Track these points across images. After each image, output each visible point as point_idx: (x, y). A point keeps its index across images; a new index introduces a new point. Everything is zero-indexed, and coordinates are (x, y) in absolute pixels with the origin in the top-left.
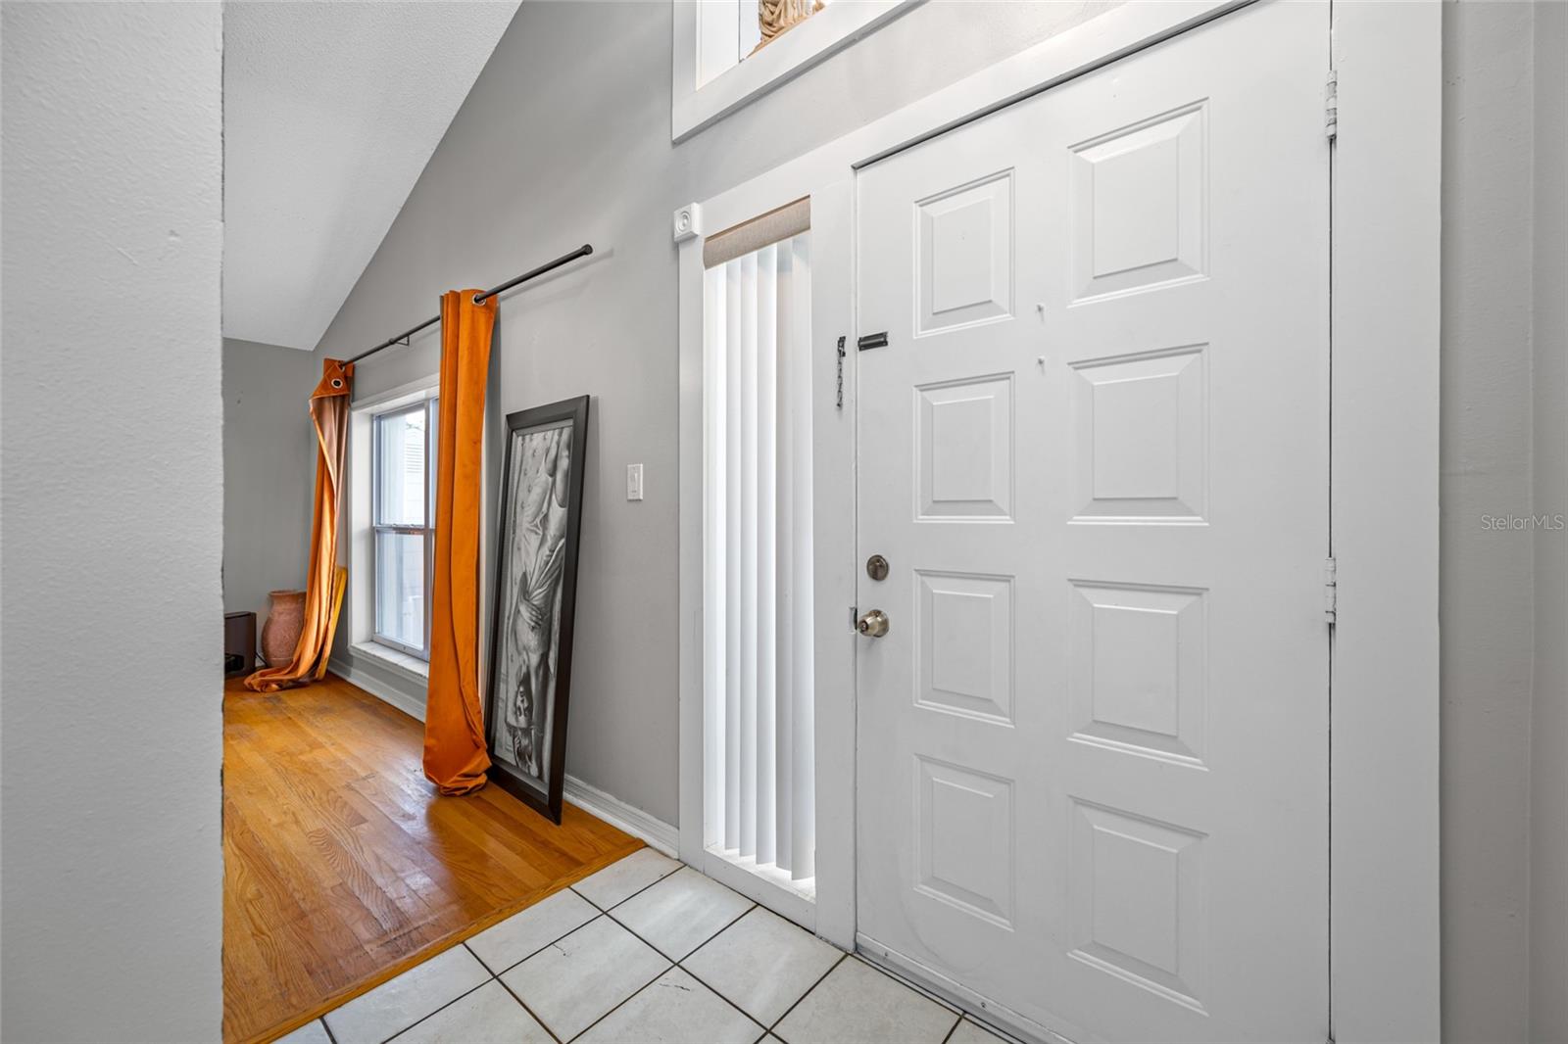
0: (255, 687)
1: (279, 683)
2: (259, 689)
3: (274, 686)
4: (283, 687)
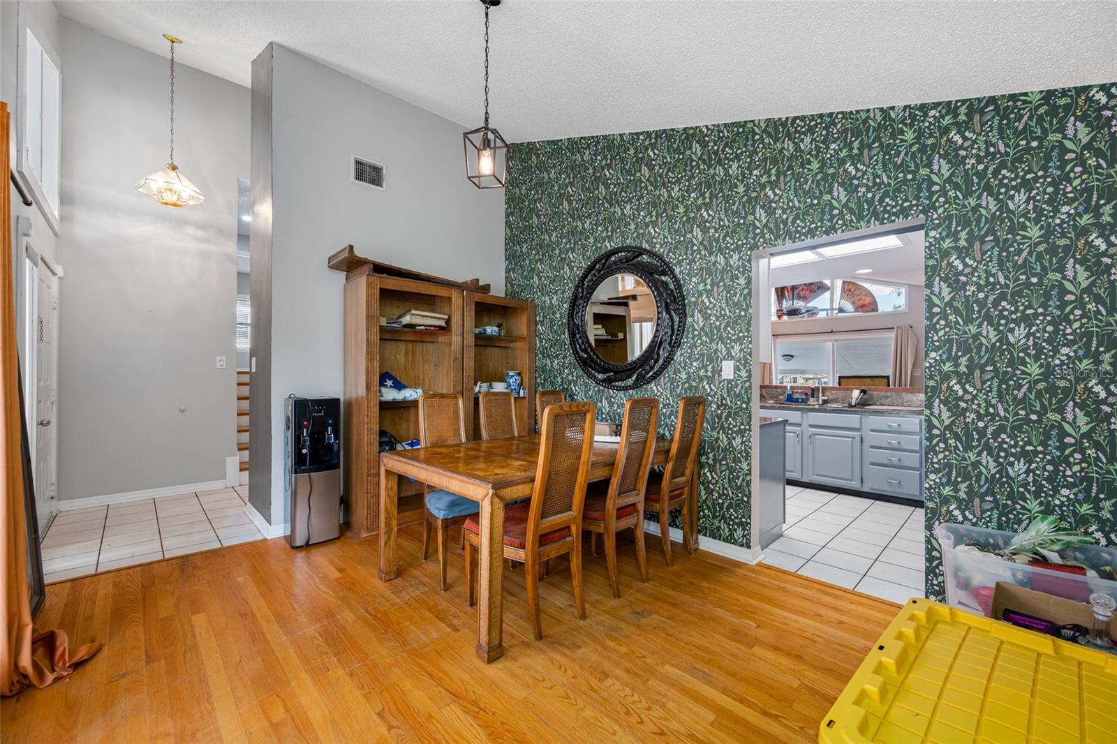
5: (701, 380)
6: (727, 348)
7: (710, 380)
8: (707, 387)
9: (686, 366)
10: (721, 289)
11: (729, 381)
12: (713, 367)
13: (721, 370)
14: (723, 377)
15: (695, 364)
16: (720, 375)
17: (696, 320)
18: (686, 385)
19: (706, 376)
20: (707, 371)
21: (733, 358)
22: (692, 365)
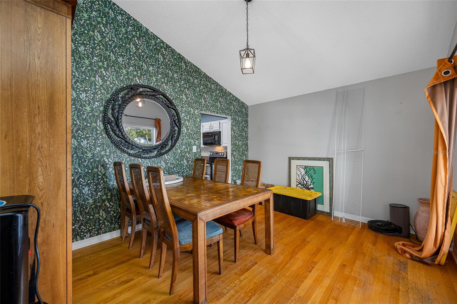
0: (399, 250)
1: (411, 255)
2: (400, 252)
3: (408, 255)
4: (413, 258)
5: (186, 153)
6: (194, 142)
7: (189, 153)
8: (188, 155)
9: (180, 147)
10: (192, 121)
11: (195, 153)
12: (190, 148)
13: (192, 149)
14: (193, 152)
15: (183, 147)
16: (192, 151)
17: (184, 130)
18: (180, 155)
19: (188, 151)
20: (188, 149)
21: (196, 145)
22: (182, 147)
